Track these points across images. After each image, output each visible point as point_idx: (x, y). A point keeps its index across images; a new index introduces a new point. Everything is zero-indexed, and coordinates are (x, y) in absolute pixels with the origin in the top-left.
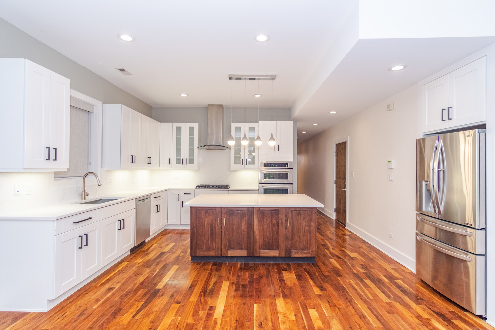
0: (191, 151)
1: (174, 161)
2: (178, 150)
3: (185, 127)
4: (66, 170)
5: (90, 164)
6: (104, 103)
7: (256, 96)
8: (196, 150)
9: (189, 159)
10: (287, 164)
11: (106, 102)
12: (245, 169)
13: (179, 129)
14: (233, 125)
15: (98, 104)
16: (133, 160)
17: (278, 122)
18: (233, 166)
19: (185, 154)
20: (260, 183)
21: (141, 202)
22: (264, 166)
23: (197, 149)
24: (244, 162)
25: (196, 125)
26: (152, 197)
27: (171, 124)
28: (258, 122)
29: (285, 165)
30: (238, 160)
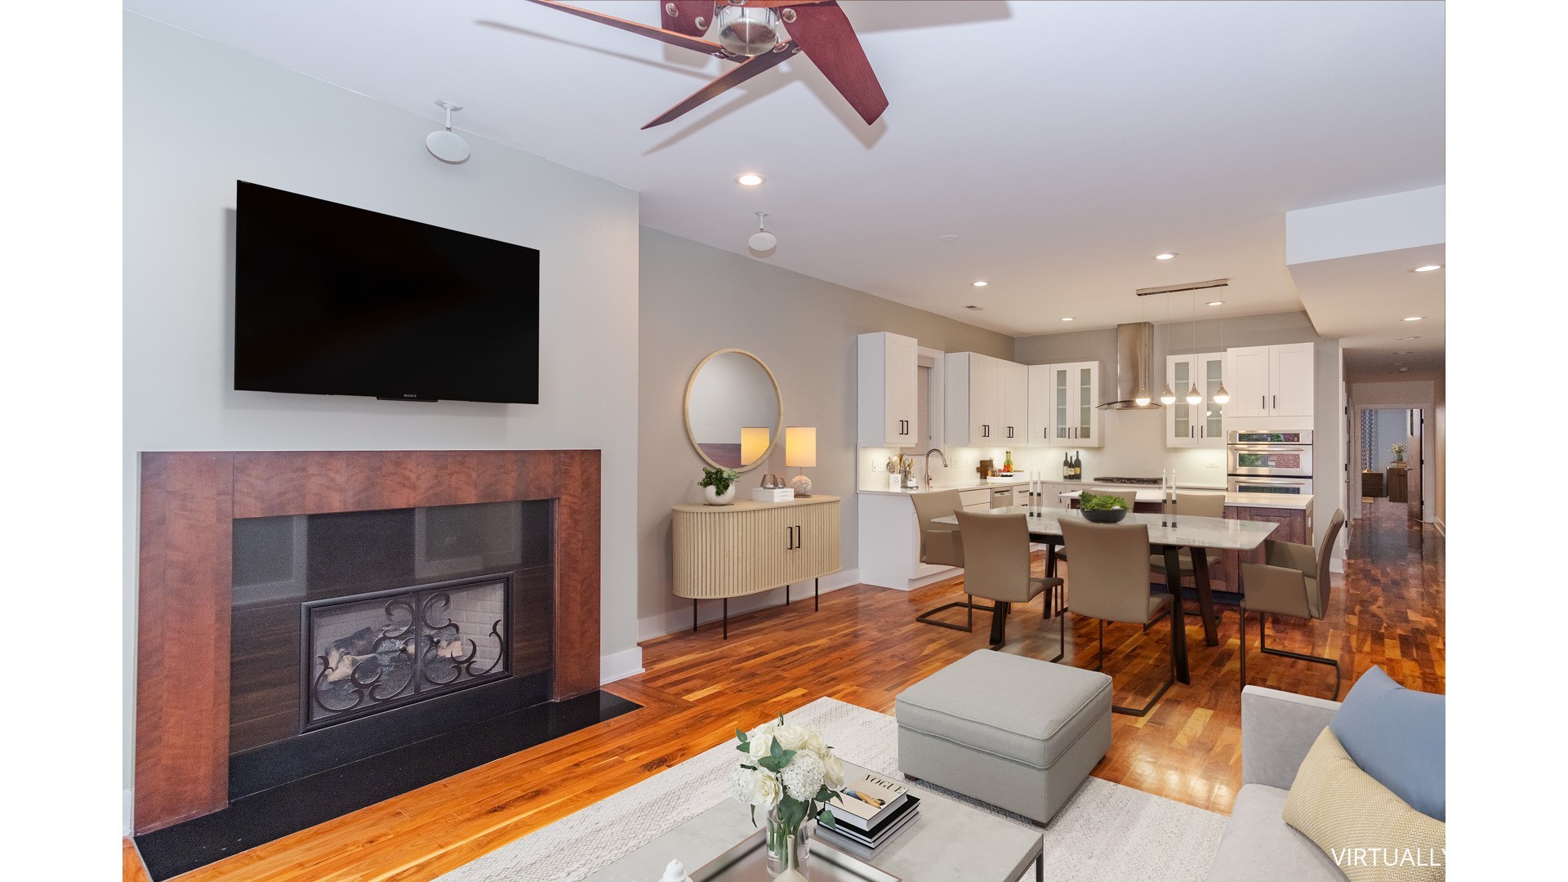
0: (1085, 413)
1: (1053, 432)
2: (1061, 413)
3: (1073, 370)
4: (914, 446)
5: (930, 438)
6: (946, 352)
7: (1210, 304)
8: (1095, 413)
9: (1082, 428)
10: (1297, 435)
11: (949, 350)
12: (1199, 447)
13: (1062, 375)
14: (1172, 360)
15: (938, 355)
16: (986, 431)
17: (1273, 348)
18: (1172, 440)
19: (1073, 420)
20: (1229, 475)
21: (998, 495)
22: (1240, 440)
23: (1097, 409)
24: (1197, 432)
25: (1094, 366)
26: (1015, 490)
27: (1047, 366)
28: (1226, 351)
29: (1292, 438)
30: (1183, 429)
